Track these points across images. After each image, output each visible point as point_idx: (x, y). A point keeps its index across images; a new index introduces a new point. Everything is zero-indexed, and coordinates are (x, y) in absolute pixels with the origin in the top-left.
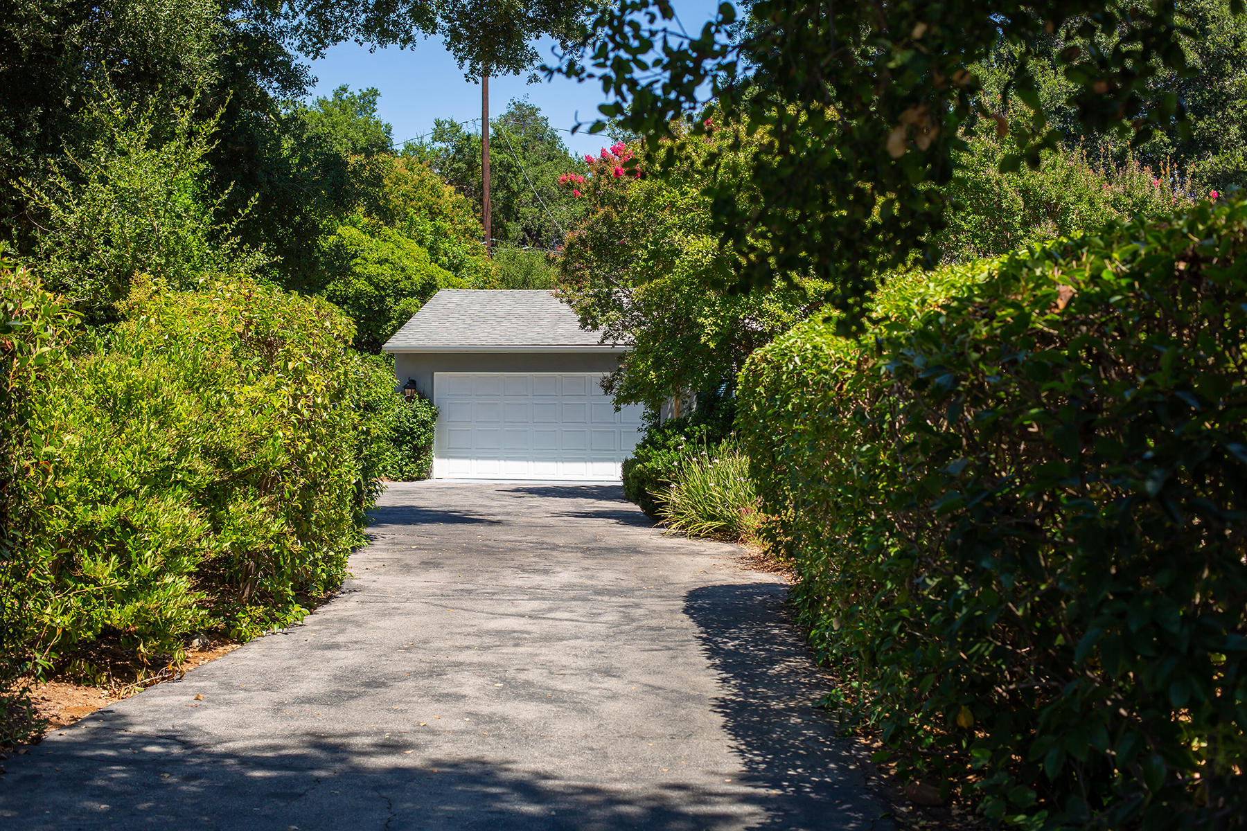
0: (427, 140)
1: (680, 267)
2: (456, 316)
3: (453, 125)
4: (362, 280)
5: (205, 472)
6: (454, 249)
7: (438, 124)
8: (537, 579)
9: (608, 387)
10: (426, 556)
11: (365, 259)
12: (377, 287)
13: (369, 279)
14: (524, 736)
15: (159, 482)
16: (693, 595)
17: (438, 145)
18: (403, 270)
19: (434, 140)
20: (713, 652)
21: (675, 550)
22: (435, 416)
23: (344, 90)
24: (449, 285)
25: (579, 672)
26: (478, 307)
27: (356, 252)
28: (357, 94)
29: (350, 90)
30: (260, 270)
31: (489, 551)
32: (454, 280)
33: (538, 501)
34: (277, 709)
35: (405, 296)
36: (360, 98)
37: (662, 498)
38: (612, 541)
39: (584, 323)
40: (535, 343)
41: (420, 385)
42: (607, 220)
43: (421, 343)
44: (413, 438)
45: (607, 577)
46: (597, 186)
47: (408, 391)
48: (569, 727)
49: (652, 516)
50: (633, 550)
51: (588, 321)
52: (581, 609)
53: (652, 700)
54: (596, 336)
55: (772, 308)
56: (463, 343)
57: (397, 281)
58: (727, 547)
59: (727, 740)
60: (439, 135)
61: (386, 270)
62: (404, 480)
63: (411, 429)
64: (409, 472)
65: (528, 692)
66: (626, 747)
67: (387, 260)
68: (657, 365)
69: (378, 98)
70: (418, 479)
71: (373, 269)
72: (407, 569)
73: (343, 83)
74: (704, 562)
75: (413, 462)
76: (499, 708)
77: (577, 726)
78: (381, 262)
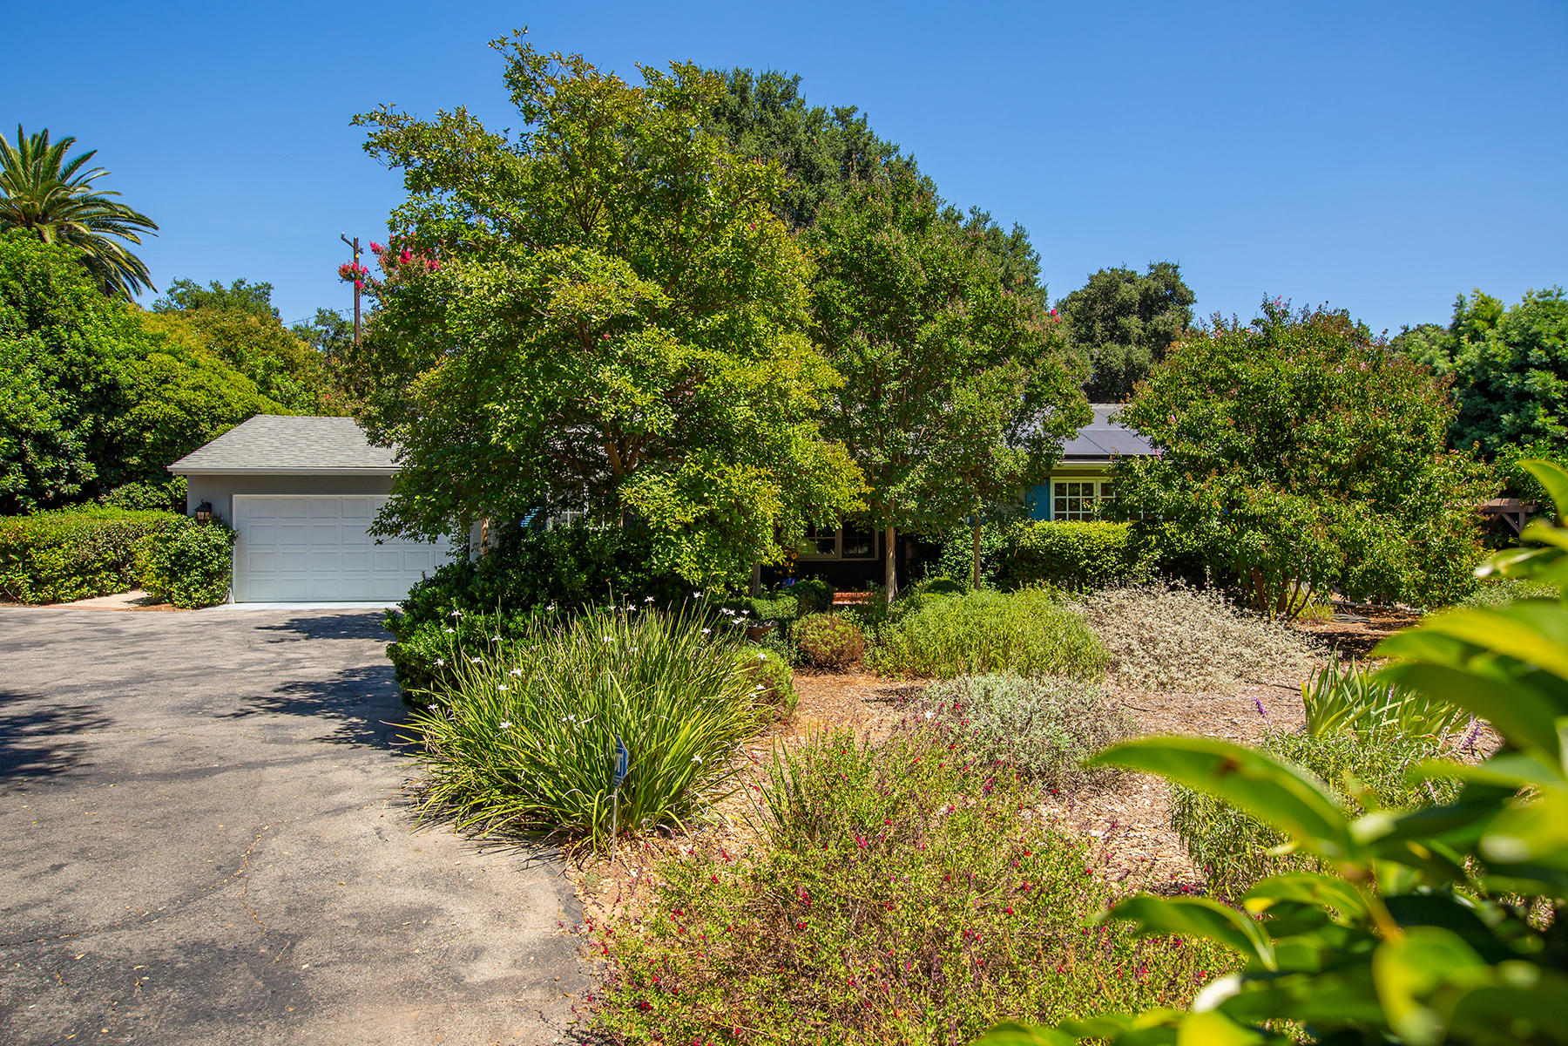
0: (312, 323)
2: (265, 439)
3: (331, 313)
4: (172, 405)
6: (287, 383)
7: (320, 311)
11: (178, 385)
12: (189, 412)
13: (180, 404)
18: (221, 397)
19: (317, 324)
22: (231, 541)
23: (243, 283)
24: (270, 412)
26: (291, 431)
27: (167, 377)
28: (254, 286)
29: (247, 283)
32: (281, 409)
35: (223, 422)
36: (256, 289)
40: (341, 465)
41: (217, 508)
43: (215, 464)
44: (205, 563)
47: (201, 515)
56: (263, 464)
57: (213, 407)
60: (321, 320)
61: (201, 398)
62: (193, 608)
63: (202, 554)
64: (199, 598)
67: (202, 387)
69: (271, 291)
70: (212, 605)
71: (184, 395)
73: (242, 277)
75: (205, 588)
78: (195, 388)
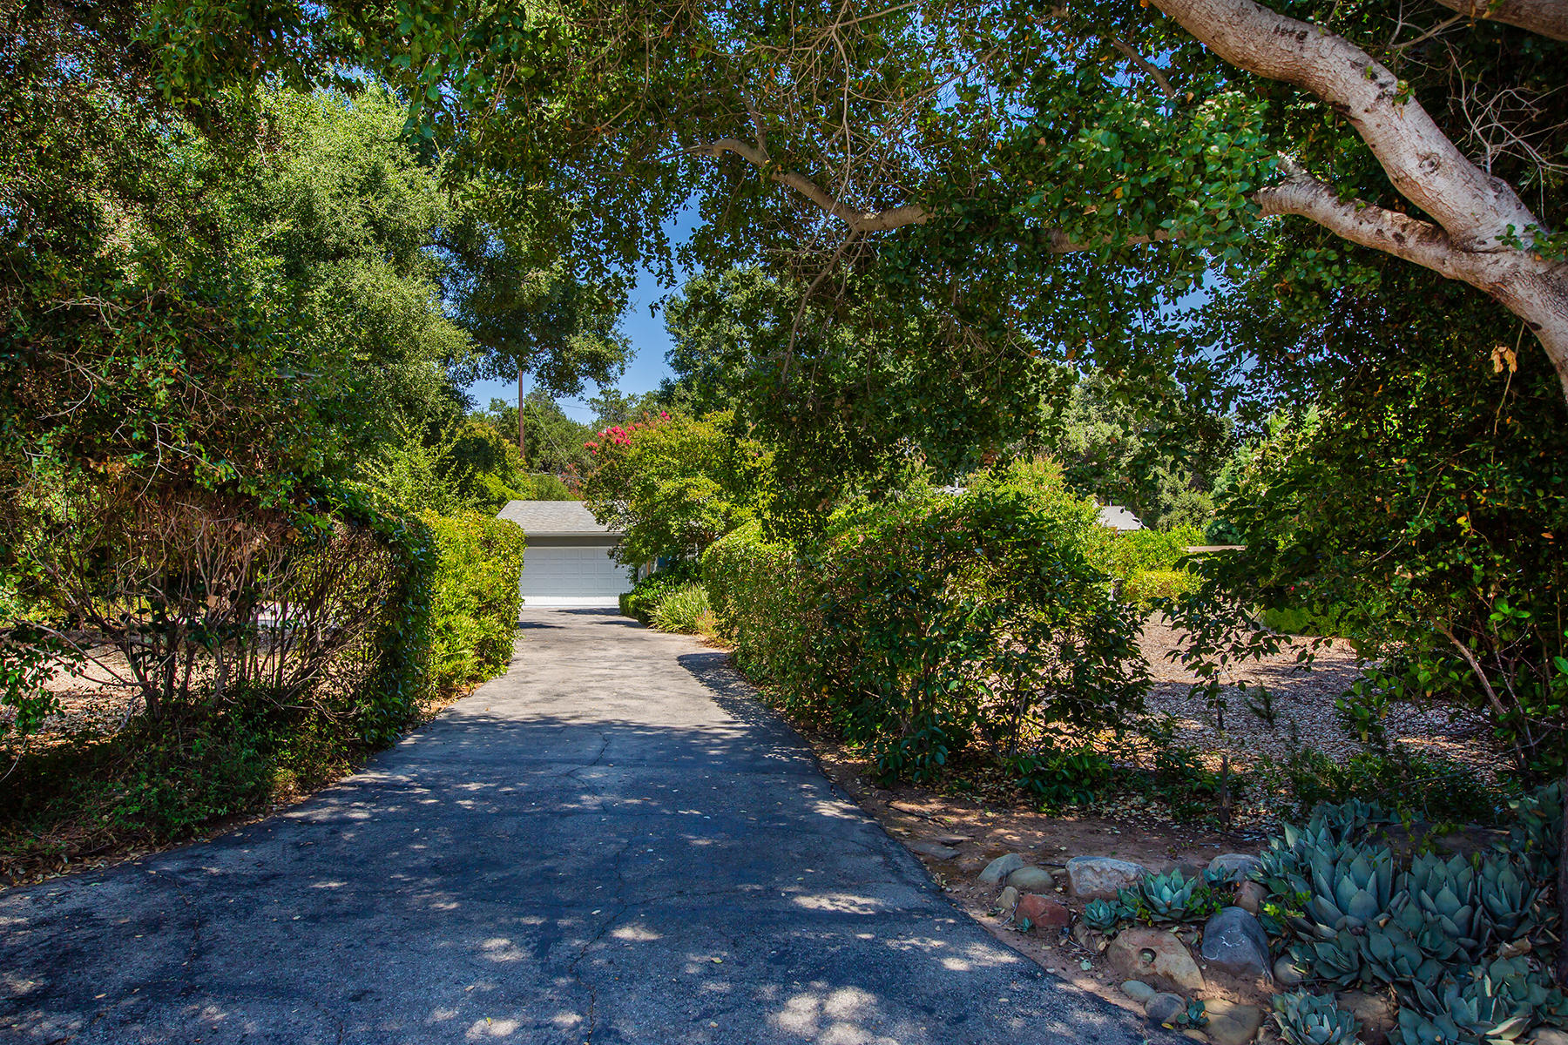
1: (658, 496)
2: (521, 516)
3: (503, 404)
5: (474, 601)
8: (603, 653)
9: (611, 555)
10: (542, 644)
14: (638, 711)
15: (460, 606)
16: (680, 658)
17: (493, 413)
19: (492, 410)
20: (702, 680)
21: (663, 639)
24: (514, 498)
25: (646, 689)
30: (476, 505)
31: (570, 641)
32: (516, 495)
33: (576, 616)
34: (526, 705)
37: (651, 613)
38: (629, 636)
39: (598, 521)
40: (567, 531)
42: (611, 467)
45: (635, 651)
46: (604, 449)
48: (653, 707)
49: (645, 622)
50: (642, 639)
51: (601, 519)
52: (632, 665)
53: (683, 697)
54: (605, 528)
55: (706, 516)
58: (687, 637)
59: (722, 710)
60: (493, 408)
65: (626, 696)
66: (682, 713)
68: (645, 544)
72: (534, 649)
74: (680, 644)
76: (618, 702)
77: (659, 707)
